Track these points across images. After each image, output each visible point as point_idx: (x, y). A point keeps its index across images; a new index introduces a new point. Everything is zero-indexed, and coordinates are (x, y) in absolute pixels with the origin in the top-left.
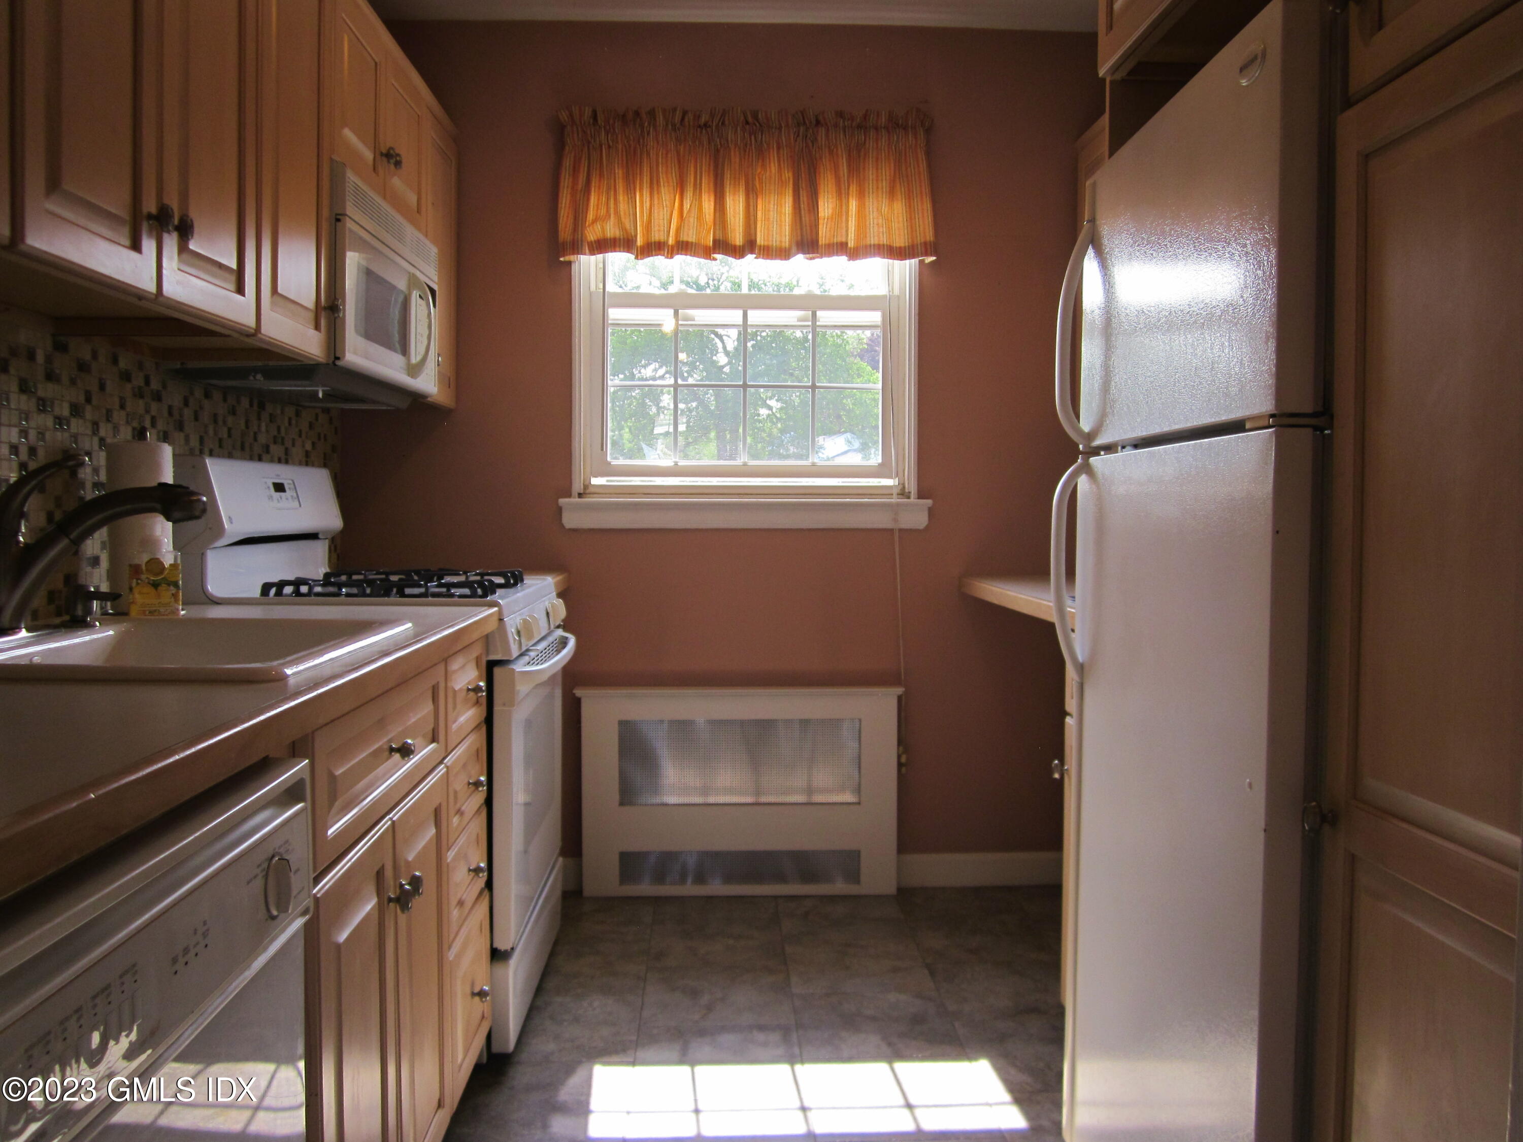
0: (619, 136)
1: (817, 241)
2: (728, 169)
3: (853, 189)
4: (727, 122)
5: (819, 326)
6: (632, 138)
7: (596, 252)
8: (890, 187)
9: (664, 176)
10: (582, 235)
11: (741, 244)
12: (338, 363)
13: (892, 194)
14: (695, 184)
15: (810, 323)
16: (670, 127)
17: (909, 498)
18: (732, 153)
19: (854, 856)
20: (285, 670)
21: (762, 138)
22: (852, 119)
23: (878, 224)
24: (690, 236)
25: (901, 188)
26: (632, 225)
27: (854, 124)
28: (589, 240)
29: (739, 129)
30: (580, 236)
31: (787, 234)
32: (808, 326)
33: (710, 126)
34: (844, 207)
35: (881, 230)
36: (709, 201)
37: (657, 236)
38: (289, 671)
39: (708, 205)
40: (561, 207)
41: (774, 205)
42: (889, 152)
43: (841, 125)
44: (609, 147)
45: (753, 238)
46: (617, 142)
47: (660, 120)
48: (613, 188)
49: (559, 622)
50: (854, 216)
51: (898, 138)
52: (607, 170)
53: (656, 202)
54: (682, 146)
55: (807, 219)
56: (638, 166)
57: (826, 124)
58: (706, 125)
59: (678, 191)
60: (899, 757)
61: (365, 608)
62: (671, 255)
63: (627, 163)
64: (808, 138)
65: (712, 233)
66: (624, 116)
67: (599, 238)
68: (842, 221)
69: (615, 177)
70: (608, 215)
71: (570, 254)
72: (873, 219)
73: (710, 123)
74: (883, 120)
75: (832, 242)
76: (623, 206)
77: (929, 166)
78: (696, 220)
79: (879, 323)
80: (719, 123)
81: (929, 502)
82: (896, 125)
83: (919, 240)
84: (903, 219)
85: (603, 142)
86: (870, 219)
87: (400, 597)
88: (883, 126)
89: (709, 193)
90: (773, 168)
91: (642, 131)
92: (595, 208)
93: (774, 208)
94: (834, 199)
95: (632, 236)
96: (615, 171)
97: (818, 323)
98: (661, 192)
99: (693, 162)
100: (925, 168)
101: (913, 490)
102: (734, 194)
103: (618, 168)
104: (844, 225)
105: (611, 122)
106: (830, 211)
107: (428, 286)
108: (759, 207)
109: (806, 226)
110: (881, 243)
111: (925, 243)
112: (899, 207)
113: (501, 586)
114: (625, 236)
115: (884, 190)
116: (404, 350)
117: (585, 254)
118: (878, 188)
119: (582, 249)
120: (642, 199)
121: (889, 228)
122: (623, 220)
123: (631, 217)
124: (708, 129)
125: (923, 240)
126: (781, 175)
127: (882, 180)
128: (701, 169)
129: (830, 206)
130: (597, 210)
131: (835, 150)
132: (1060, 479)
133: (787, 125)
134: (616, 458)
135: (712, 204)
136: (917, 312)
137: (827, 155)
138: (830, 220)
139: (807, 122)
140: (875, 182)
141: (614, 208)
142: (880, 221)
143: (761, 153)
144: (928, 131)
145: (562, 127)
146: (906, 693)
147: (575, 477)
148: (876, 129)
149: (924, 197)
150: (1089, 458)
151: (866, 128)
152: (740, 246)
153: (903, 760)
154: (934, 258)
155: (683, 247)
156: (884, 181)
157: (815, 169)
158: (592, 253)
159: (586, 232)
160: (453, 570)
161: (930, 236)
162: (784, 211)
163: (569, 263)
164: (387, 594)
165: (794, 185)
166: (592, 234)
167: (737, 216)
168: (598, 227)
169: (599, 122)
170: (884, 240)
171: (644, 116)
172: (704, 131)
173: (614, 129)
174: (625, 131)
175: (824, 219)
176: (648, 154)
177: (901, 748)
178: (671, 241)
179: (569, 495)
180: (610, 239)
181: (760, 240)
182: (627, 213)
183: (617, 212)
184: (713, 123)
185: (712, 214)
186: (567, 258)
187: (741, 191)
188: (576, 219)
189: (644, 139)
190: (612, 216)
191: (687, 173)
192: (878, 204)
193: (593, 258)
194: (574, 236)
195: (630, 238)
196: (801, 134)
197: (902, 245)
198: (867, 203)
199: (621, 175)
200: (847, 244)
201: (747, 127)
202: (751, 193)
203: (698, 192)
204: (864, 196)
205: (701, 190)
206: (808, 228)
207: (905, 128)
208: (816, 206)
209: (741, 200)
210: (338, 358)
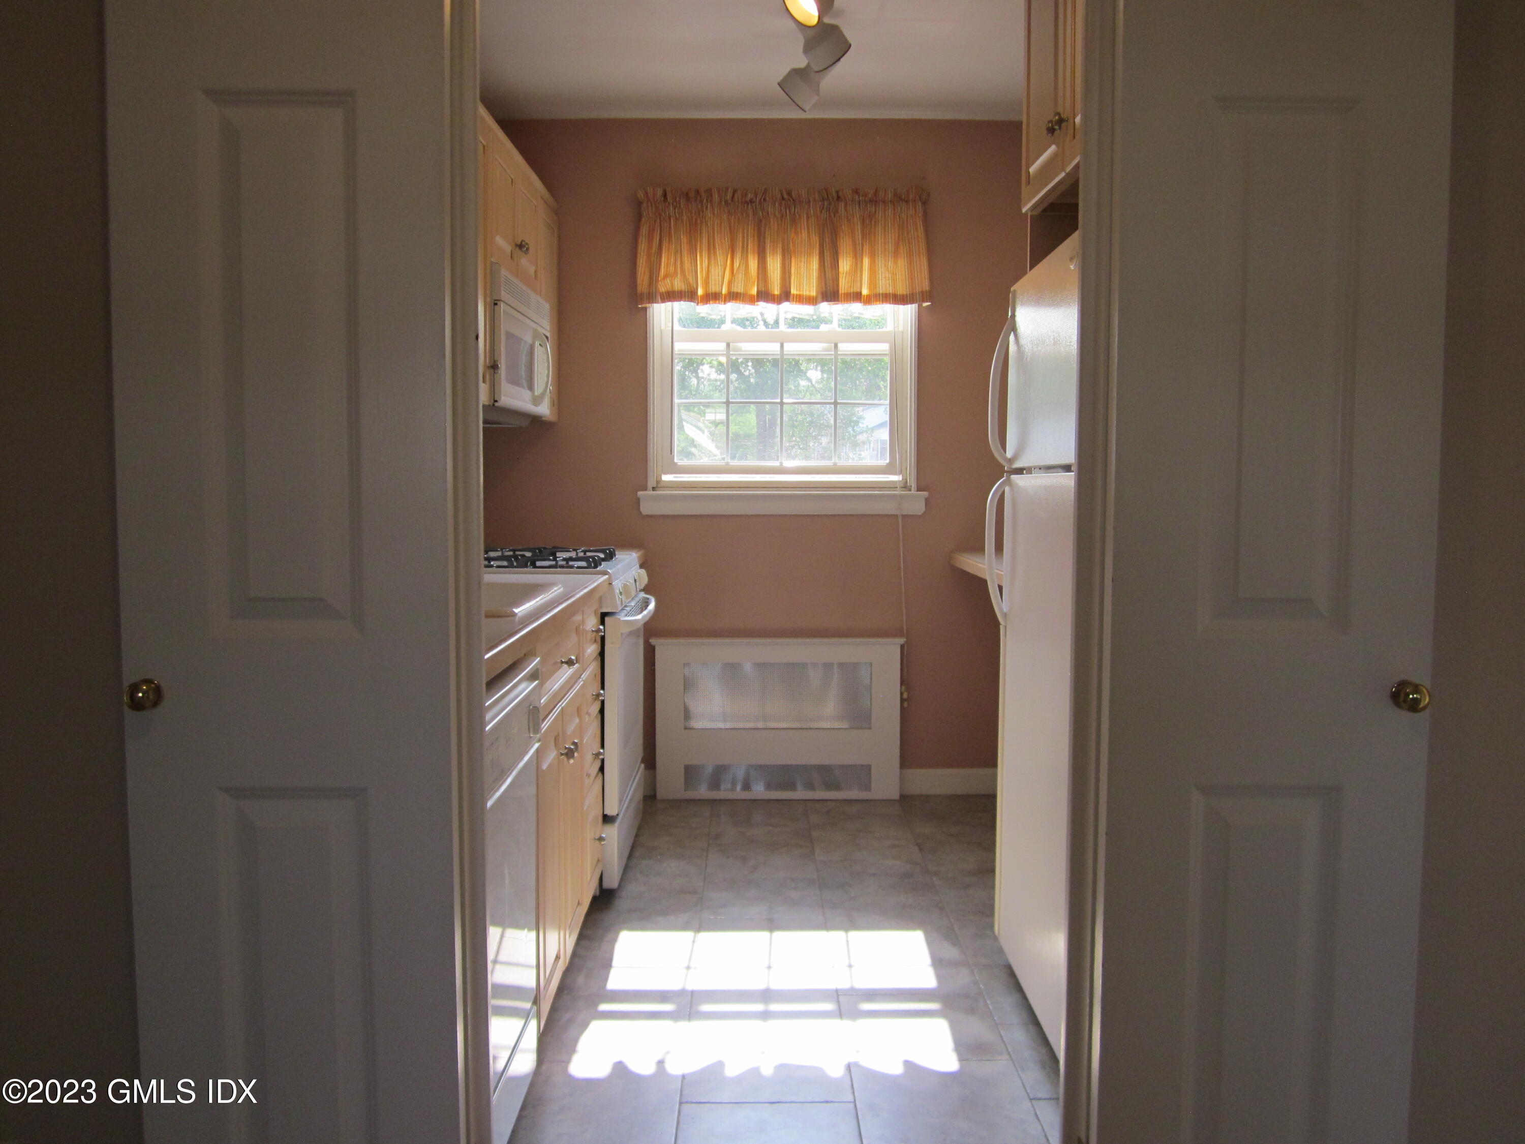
0: (684, 209)
1: (838, 291)
2: (768, 235)
3: (867, 249)
4: (767, 199)
5: (840, 355)
6: (694, 212)
7: (666, 300)
8: (895, 248)
9: (719, 241)
10: (656, 288)
11: (779, 293)
12: (496, 404)
13: (896, 253)
14: (743, 247)
15: (833, 353)
16: (723, 203)
17: (910, 490)
18: (772, 223)
19: (867, 769)
20: (514, 610)
21: (795, 211)
22: (865, 195)
23: (885, 278)
24: (738, 288)
25: (904, 249)
26: (694, 280)
27: (867, 199)
28: (661, 291)
29: (777, 204)
30: (654, 289)
31: (815, 285)
32: (832, 355)
33: (754, 202)
34: (859, 266)
35: (888, 282)
36: (754, 259)
37: (713, 288)
38: (516, 611)
39: (753, 264)
40: (639, 266)
41: (804, 263)
42: (894, 220)
43: (857, 199)
44: (676, 219)
45: (788, 290)
46: (682, 215)
47: (716, 197)
48: (679, 251)
49: (642, 587)
50: (867, 270)
51: (901, 209)
52: (674, 237)
53: (713, 262)
54: (733, 217)
55: (830, 275)
56: (699, 233)
57: (846, 200)
58: (751, 201)
59: (730, 252)
60: (902, 694)
61: (540, 576)
62: (725, 302)
63: (690, 231)
64: (831, 210)
65: (756, 284)
66: (687, 193)
67: (669, 290)
68: (857, 275)
69: (681, 241)
70: (676, 273)
71: (646, 303)
72: (882, 273)
73: (755, 199)
74: (890, 195)
75: (849, 292)
76: (687, 265)
77: (927, 231)
78: (744, 276)
79: (887, 353)
80: (761, 199)
81: (926, 494)
82: (899, 199)
83: (918, 290)
84: (906, 272)
85: (671, 214)
86: (879, 274)
87: (533, 568)
88: (889, 200)
89: (754, 254)
90: (804, 235)
91: (702, 206)
92: (666, 267)
93: (804, 266)
94: (851, 258)
95: (694, 289)
96: (680, 237)
97: (839, 353)
98: (717, 254)
99: (741, 230)
100: (922, 232)
101: (913, 484)
102: (773, 254)
103: (683, 234)
104: (859, 278)
105: (678, 199)
106: (848, 268)
107: (545, 335)
108: (793, 264)
109: (829, 280)
110: (888, 292)
111: (922, 292)
112: (902, 263)
113: (603, 560)
114: (689, 290)
115: (890, 251)
116: (531, 387)
117: (658, 303)
118: (885, 249)
119: (656, 300)
120: (702, 262)
121: (894, 280)
122: (687, 276)
123: (694, 273)
124: (753, 204)
125: (920, 290)
126: (810, 239)
127: (889, 243)
128: (747, 235)
129: (848, 263)
130: (667, 268)
131: (852, 218)
132: (991, 491)
133: (814, 200)
134: (682, 459)
135: (756, 262)
136: (916, 346)
137: (846, 222)
138: (848, 274)
139: (830, 198)
140: (883, 245)
141: (681, 268)
142: (887, 275)
143: (794, 221)
144: (924, 203)
145: (640, 204)
146: (907, 642)
147: (650, 474)
148: (884, 202)
149: (922, 255)
150: (1010, 475)
151: (876, 202)
152: (778, 295)
153: (905, 696)
154: (929, 303)
155: (734, 296)
156: (890, 244)
157: (836, 235)
158: (663, 301)
159: (659, 285)
160: (563, 548)
161: (926, 286)
162: (812, 267)
163: (646, 309)
164: (526, 566)
165: (820, 247)
166: (662, 288)
167: (776, 271)
168: (668, 281)
169: (669, 200)
170: (890, 290)
171: (703, 194)
172: (750, 206)
173: (680, 205)
174: (688, 206)
175: (843, 273)
176: (707, 224)
177: (903, 688)
178: (724, 291)
179: (645, 488)
180: (678, 292)
181: (793, 291)
182: (690, 270)
183: (683, 271)
184: (756, 199)
185: (756, 270)
186: (644, 306)
187: (778, 252)
188: (651, 278)
189: (703, 212)
190: (679, 273)
191: (737, 239)
192: (885, 261)
193: (663, 305)
194: (649, 290)
195: (693, 290)
196: (825, 207)
197: (905, 293)
198: (877, 261)
199: (685, 242)
200: (861, 293)
201: (783, 202)
202: (787, 254)
203: (745, 253)
204: (875, 255)
205: (747, 251)
206: (831, 282)
207: (907, 201)
208: (837, 265)
209: (779, 259)
210: (496, 401)
